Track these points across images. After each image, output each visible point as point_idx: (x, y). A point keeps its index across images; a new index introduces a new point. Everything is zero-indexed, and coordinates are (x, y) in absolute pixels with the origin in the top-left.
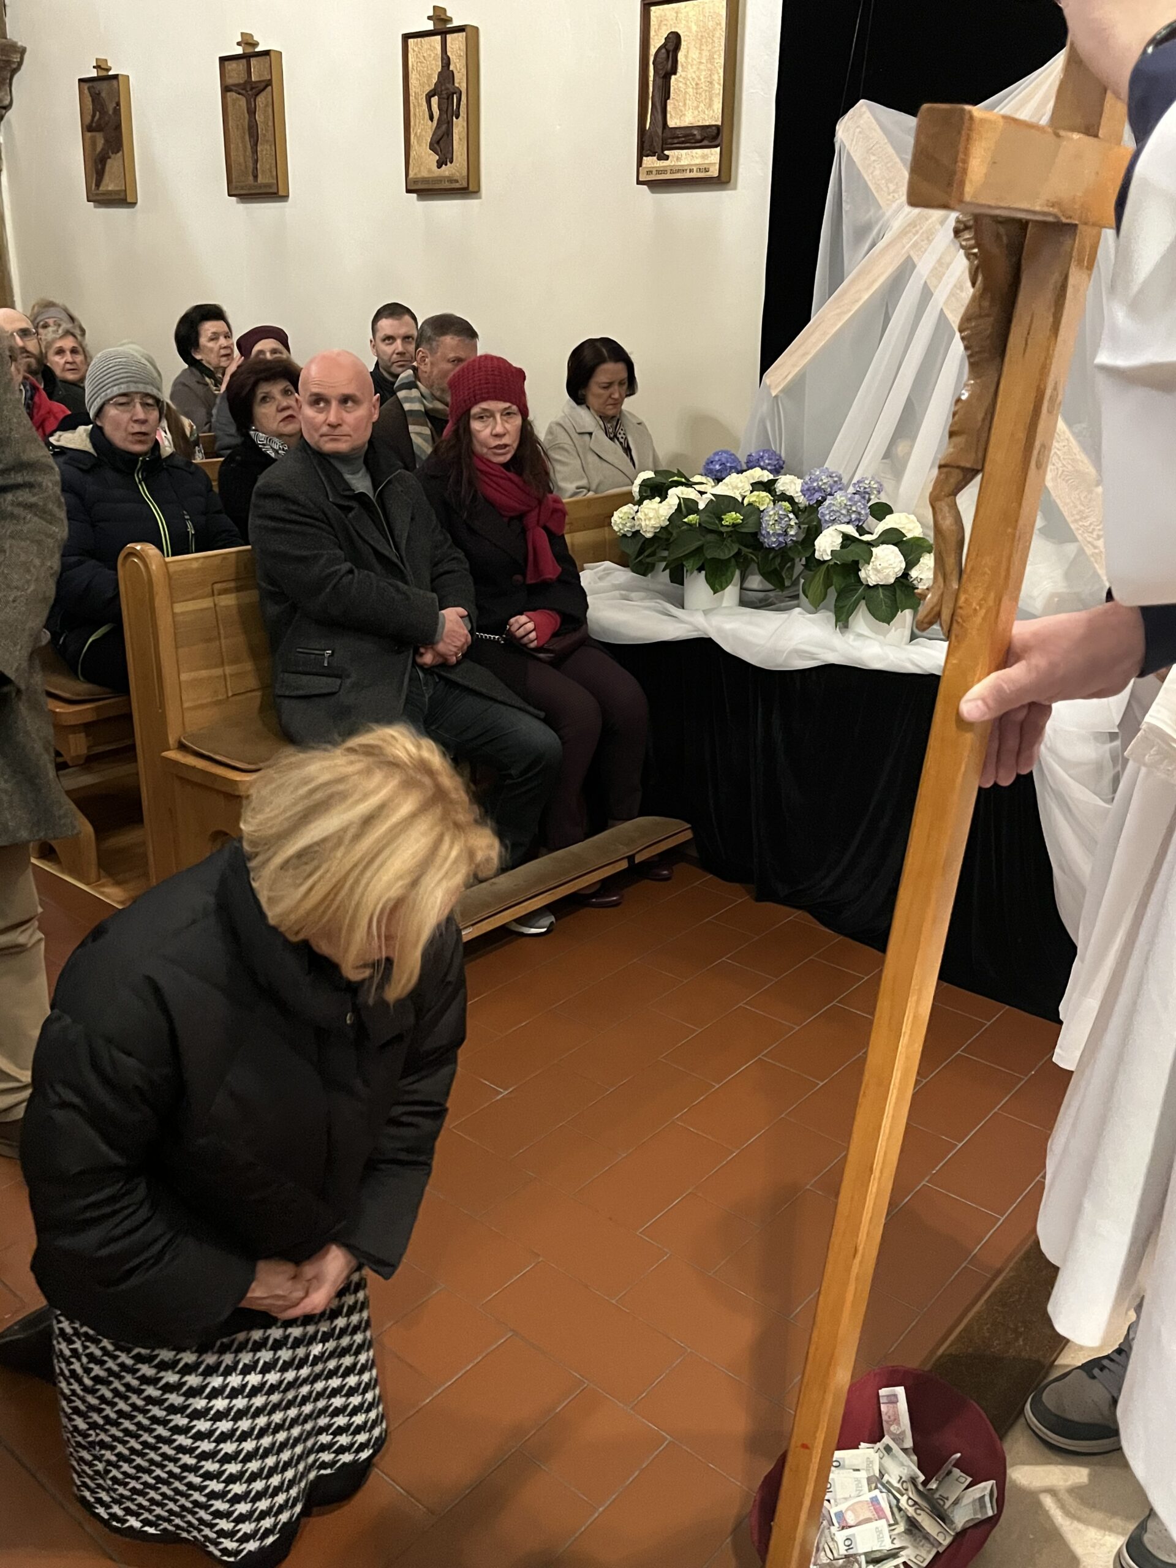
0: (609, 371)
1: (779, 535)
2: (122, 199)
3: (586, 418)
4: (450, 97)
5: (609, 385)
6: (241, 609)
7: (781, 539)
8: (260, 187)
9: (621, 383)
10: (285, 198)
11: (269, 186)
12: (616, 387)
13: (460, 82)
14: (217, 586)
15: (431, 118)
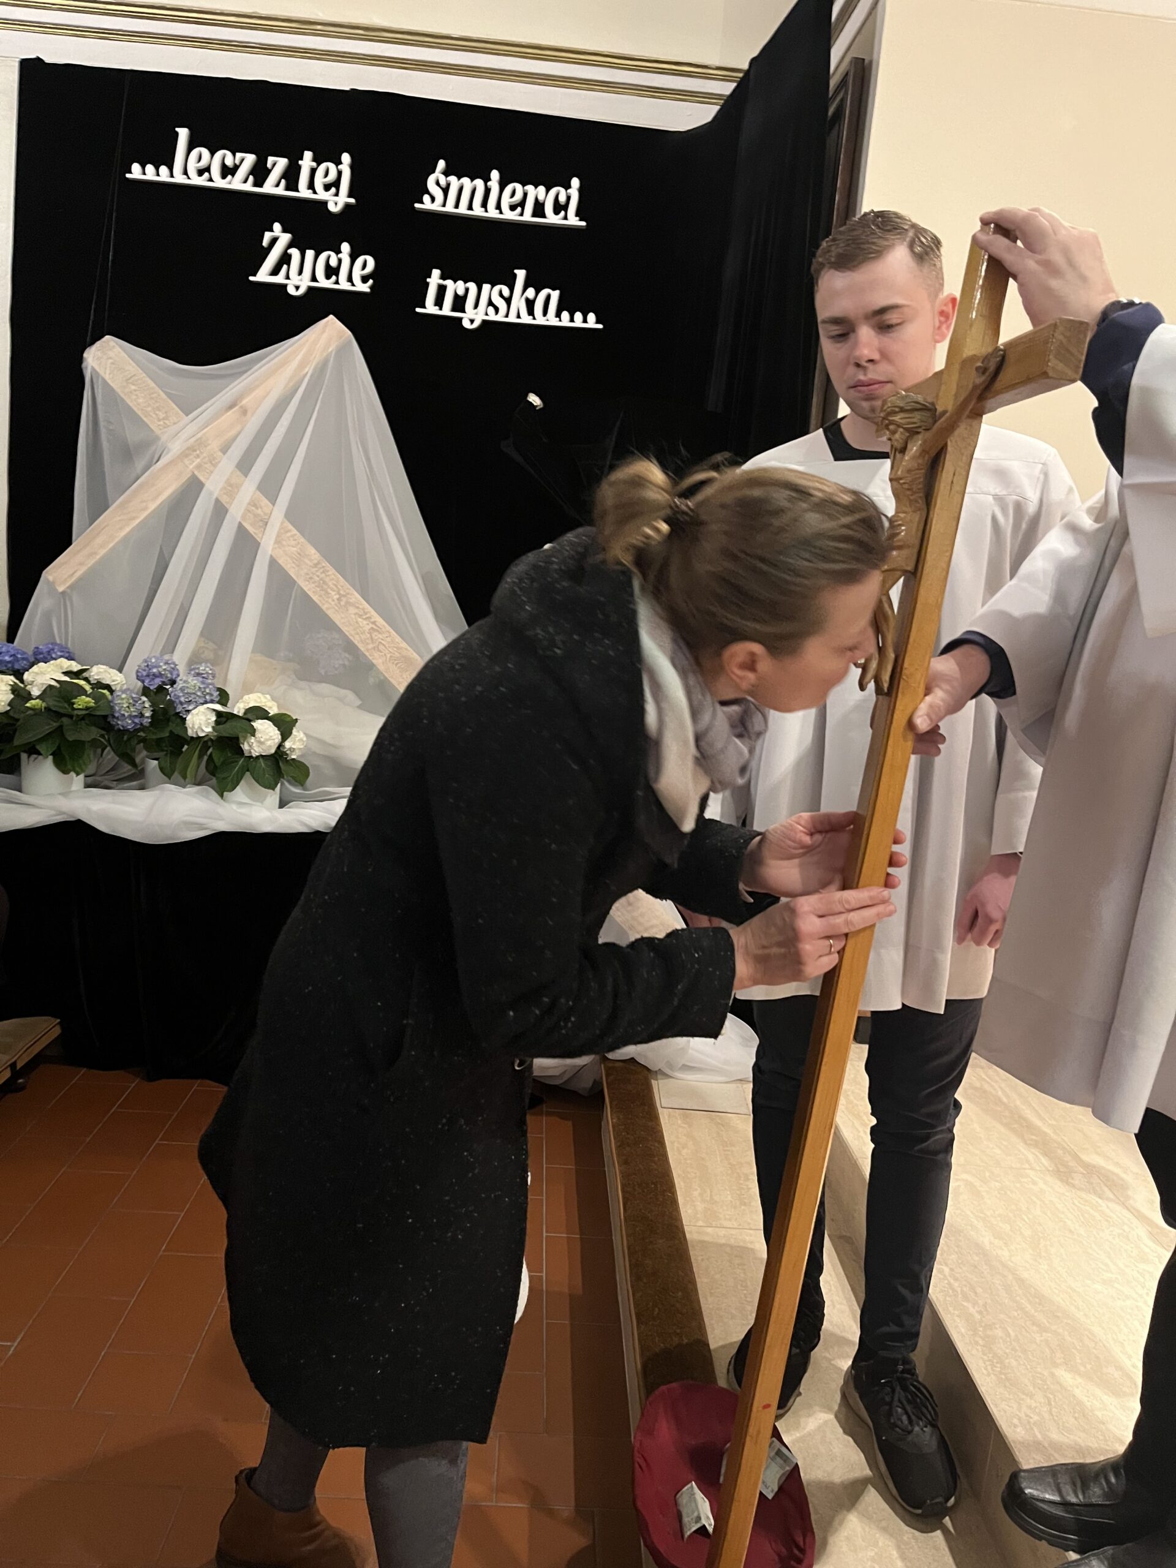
1: (135, 716)
7: (137, 720)
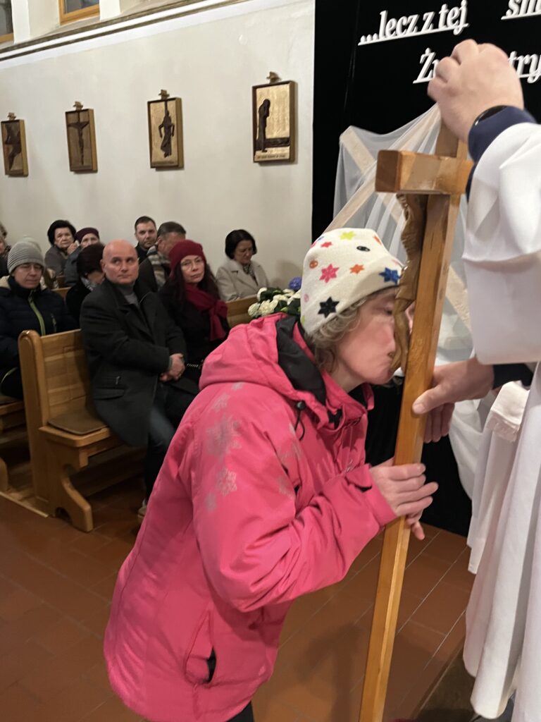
0: (244, 244)
2: (22, 173)
3: (235, 265)
4: (169, 127)
5: (244, 250)
6: (77, 359)
8: (85, 166)
9: (249, 249)
10: (96, 171)
11: (89, 166)
12: (247, 251)
13: (174, 121)
14: (66, 349)
15: (161, 136)
